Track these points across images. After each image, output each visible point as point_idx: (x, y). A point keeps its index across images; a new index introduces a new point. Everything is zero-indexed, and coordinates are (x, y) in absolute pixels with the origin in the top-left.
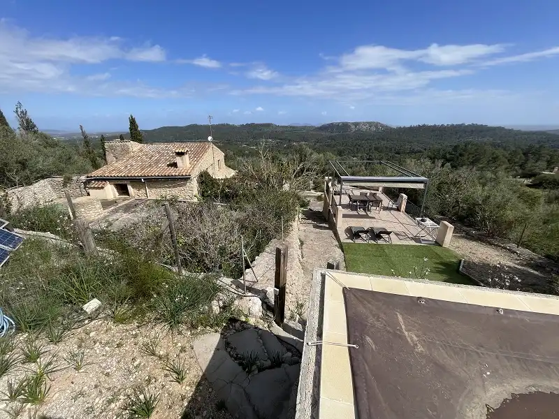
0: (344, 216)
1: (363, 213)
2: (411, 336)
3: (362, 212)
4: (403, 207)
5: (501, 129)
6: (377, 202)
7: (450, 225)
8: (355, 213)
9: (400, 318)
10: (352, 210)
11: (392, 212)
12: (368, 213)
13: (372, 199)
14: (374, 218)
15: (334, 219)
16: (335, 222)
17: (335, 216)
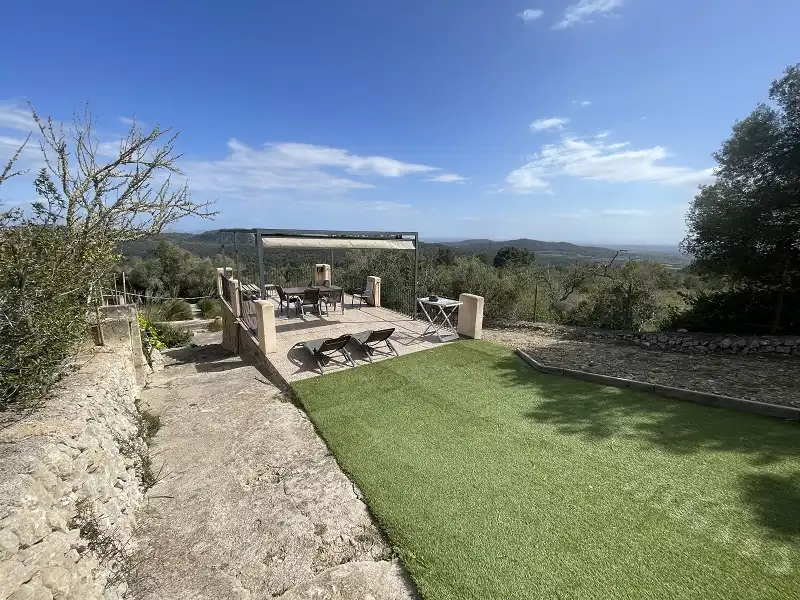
0: (279, 329)
1: (315, 319)
3: (310, 317)
4: (377, 300)
6: (336, 295)
8: (299, 320)
11: (363, 309)
12: (323, 316)
13: (325, 289)
14: (338, 322)
15: (253, 338)
16: (258, 343)
17: (254, 333)
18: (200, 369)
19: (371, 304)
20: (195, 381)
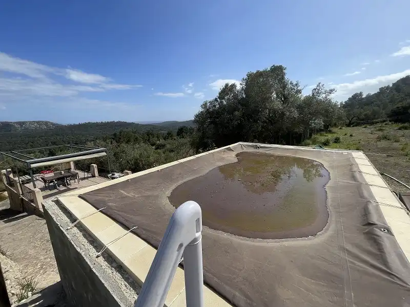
0: (45, 197)
1: (64, 188)
2: (131, 195)
3: (62, 188)
4: (96, 174)
5: (133, 123)
6: (74, 176)
7: (128, 171)
8: (56, 191)
9: (122, 192)
10: (50, 190)
11: (89, 179)
12: (69, 186)
13: (68, 174)
14: (76, 188)
15: (32, 204)
16: (35, 205)
17: (32, 201)
18: (6, 222)
19: (93, 176)
20: (6, 227)
